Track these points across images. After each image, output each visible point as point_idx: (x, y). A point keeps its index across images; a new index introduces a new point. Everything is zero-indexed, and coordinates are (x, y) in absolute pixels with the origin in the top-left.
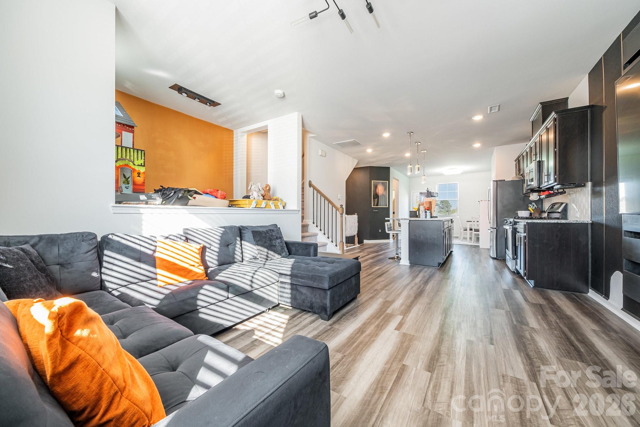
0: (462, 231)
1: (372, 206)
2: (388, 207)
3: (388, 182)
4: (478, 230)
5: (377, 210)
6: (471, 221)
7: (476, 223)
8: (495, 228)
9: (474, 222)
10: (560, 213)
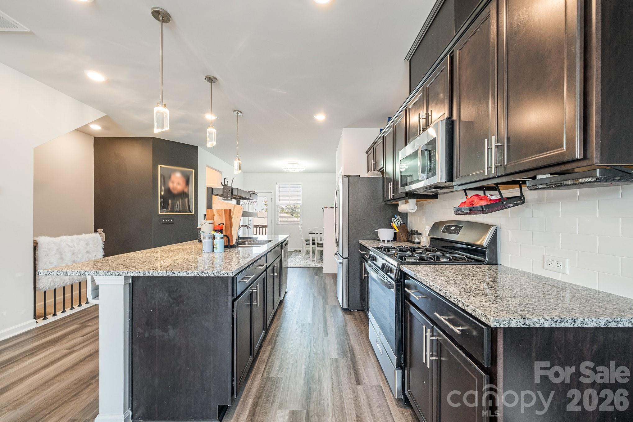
0: (304, 245)
1: (159, 213)
2: (193, 213)
3: (193, 171)
4: (320, 245)
5: (170, 219)
6: (314, 234)
7: (319, 236)
8: (347, 258)
9: (317, 234)
10: (486, 248)
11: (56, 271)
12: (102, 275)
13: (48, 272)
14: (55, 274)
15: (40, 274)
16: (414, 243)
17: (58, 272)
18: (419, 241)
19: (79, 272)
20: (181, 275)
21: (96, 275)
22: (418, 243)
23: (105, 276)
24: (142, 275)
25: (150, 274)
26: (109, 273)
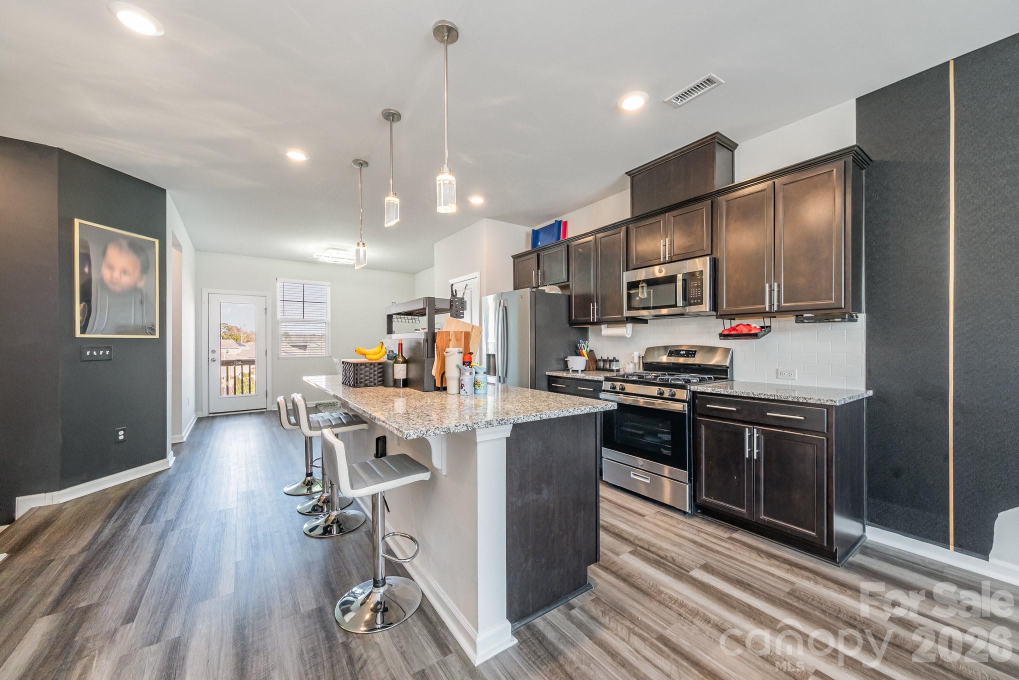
2: (157, 336)
3: (157, 241)
10: (728, 368)
11: (434, 428)
12: (494, 425)
13: (422, 432)
14: (432, 434)
15: (410, 436)
16: (612, 371)
17: (437, 429)
18: (617, 368)
19: (466, 425)
20: (576, 413)
21: (487, 426)
22: (618, 371)
23: (498, 427)
24: (539, 419)
25: (547, 416)
26: (503, 422)
